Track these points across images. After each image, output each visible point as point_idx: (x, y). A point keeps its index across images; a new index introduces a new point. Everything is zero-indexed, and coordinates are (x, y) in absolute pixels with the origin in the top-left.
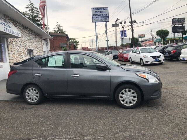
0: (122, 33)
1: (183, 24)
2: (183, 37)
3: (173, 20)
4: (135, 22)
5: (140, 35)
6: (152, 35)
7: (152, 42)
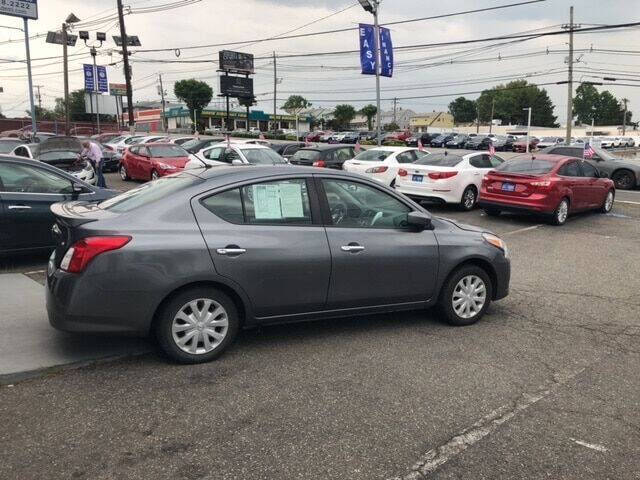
0: (89, 74)
1: (248, 73)
2: (248, 113)
3: (221, 54)
4: (135, 41)
5: (116, 86)
6: (161, 92)
7: (158, 116)
